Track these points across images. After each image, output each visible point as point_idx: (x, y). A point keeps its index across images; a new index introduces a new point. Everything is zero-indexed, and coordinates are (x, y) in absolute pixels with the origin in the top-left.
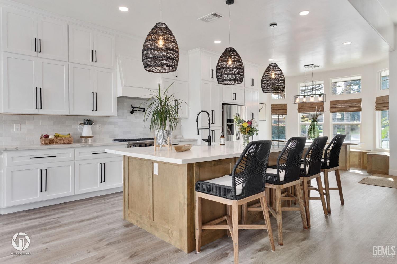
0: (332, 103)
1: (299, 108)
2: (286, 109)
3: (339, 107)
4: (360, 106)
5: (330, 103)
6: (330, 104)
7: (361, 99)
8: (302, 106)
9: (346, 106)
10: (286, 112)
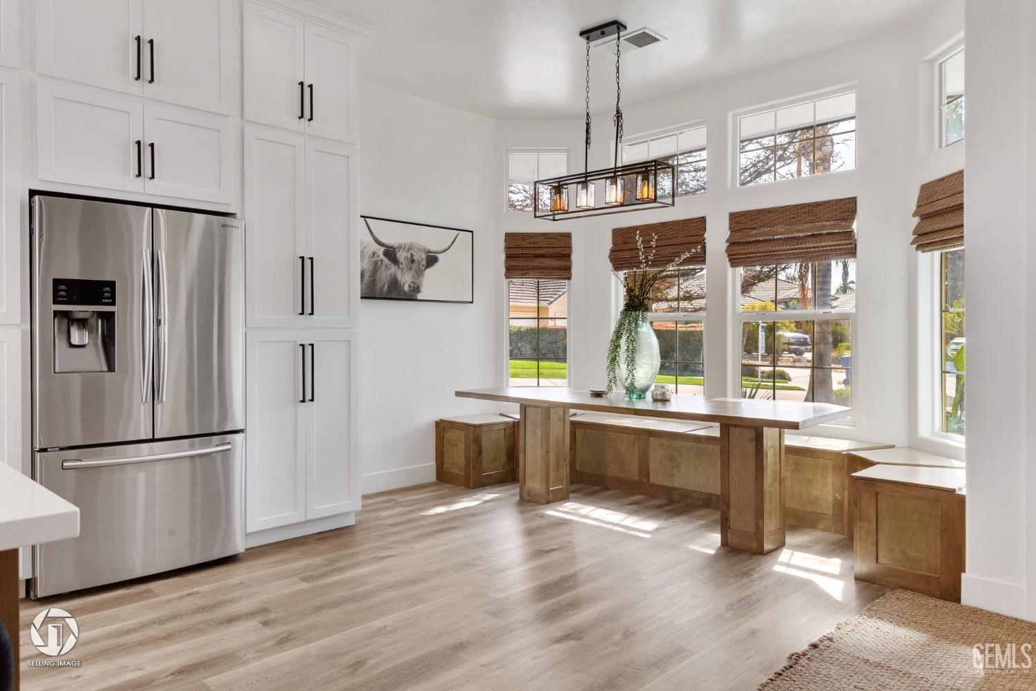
0: (739, 221)
1: (615, 249)
2: (568, 256)
3: (763, 241)
4: (850, 234)
5: (730, 225)
6: (730, 229)
7: (853, 201)
8: (625, 243)
9: (792, 232)
10: (568, 269)
